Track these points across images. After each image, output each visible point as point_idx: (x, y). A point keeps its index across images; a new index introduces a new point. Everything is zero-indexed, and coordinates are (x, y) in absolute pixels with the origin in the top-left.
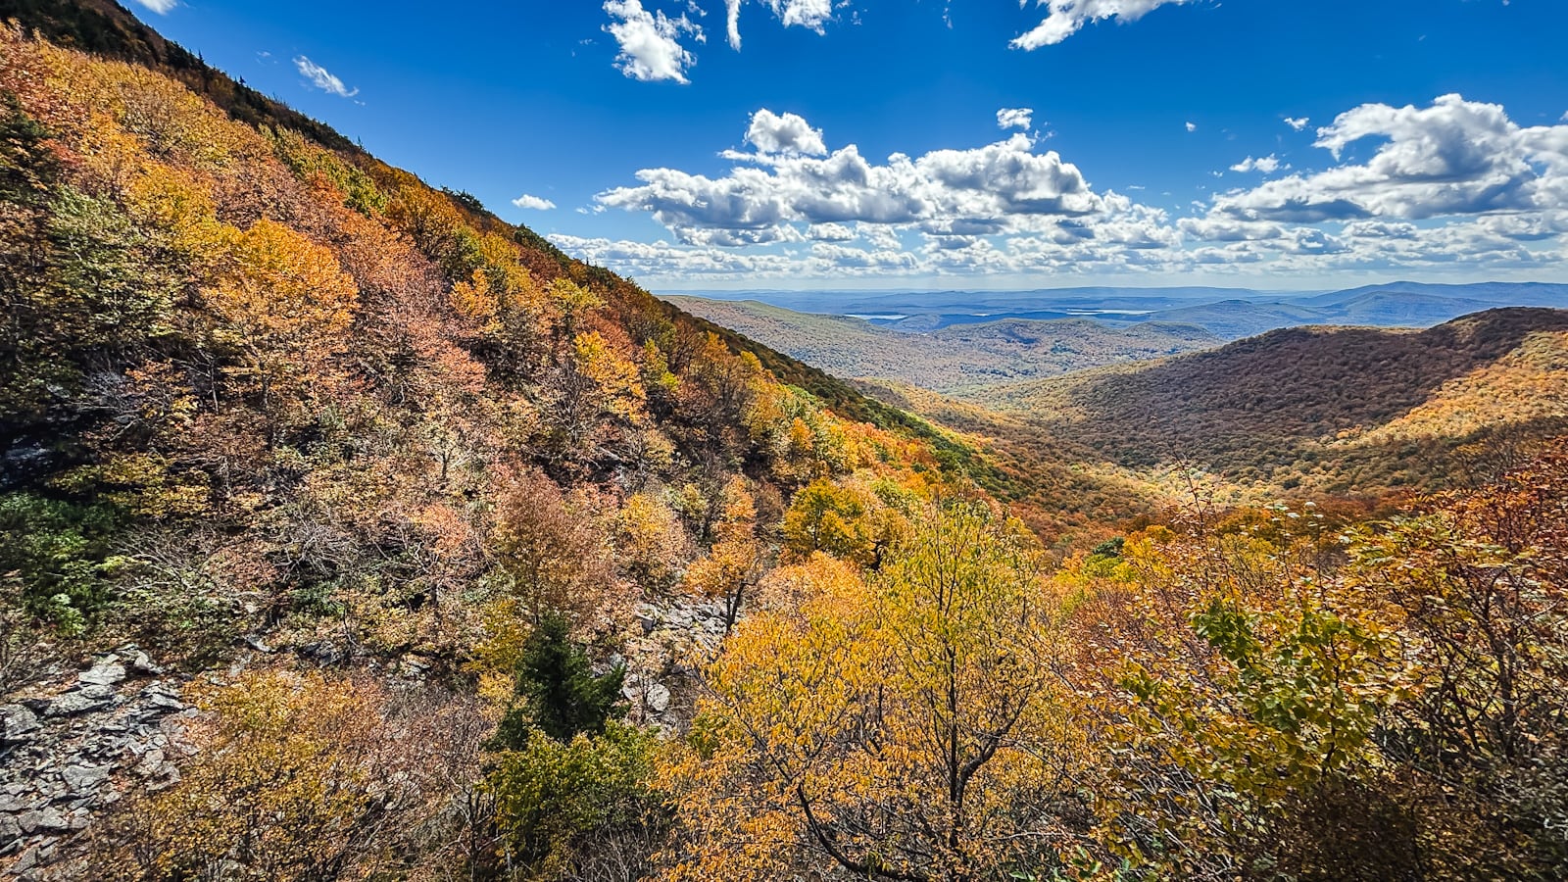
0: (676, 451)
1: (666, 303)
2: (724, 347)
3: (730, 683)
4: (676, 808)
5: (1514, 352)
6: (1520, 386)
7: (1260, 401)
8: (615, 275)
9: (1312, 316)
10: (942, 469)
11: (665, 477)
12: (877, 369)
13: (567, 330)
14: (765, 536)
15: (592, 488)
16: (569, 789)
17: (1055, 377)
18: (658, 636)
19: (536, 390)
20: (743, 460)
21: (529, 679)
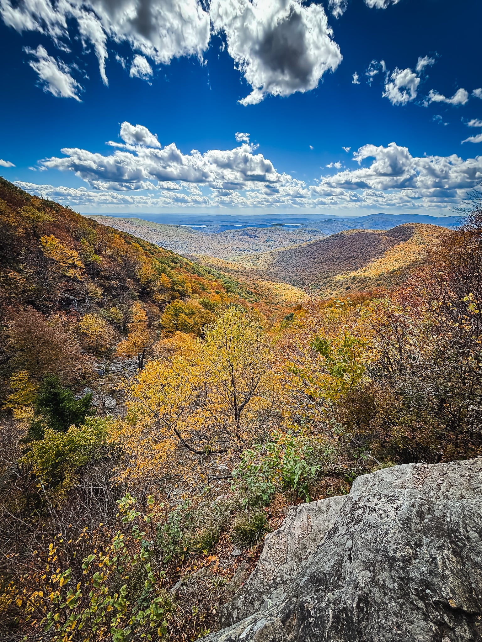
0: (104, 292)
1: (90, 219)
2: (123, 241)
3: (140, 393)
4: (122, 448)
5: (411, 239)
6: (412, 250)
7: (338, 258)
8: (59, 205)
9: (354, 226)
10: (227, 292)
11: (100, 305)
12: (197, 250)
13: (35, 234)
14: (153, 327)
15: (63, 313)
16: (70, 450)
17: (268, 252)
18: (107, 377)
19: (22, 267)
20: (139, 294)
21: (42, 406)
